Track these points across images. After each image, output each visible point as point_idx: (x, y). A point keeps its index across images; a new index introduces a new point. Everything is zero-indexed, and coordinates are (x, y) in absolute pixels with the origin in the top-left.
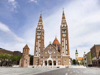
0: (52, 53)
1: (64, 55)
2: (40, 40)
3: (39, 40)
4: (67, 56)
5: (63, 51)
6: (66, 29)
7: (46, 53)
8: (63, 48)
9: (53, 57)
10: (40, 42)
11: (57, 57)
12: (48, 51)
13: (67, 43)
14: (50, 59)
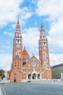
0: (35, 65)
1: (46, 68)
2: (20, 50)
3: (18, 50)
4: (48, 69)
5: (45, 64)
7: (29, 65)
8: (44, 61)
9: (36, 70)
10: (20, 52)
11: (41, 70)
12: (32, 64)
14: (34, 72)
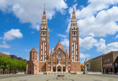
0: (61, 58)
1: (74, 61)
4: (77, 62)
5: (73, 57)
6: (77, 32)
7: (54, 58)
8: (73, 53)
9: (62, 63)
11: (67, 63)
12: (57, 56)
13: (77, 48)
14: (59, 64)
